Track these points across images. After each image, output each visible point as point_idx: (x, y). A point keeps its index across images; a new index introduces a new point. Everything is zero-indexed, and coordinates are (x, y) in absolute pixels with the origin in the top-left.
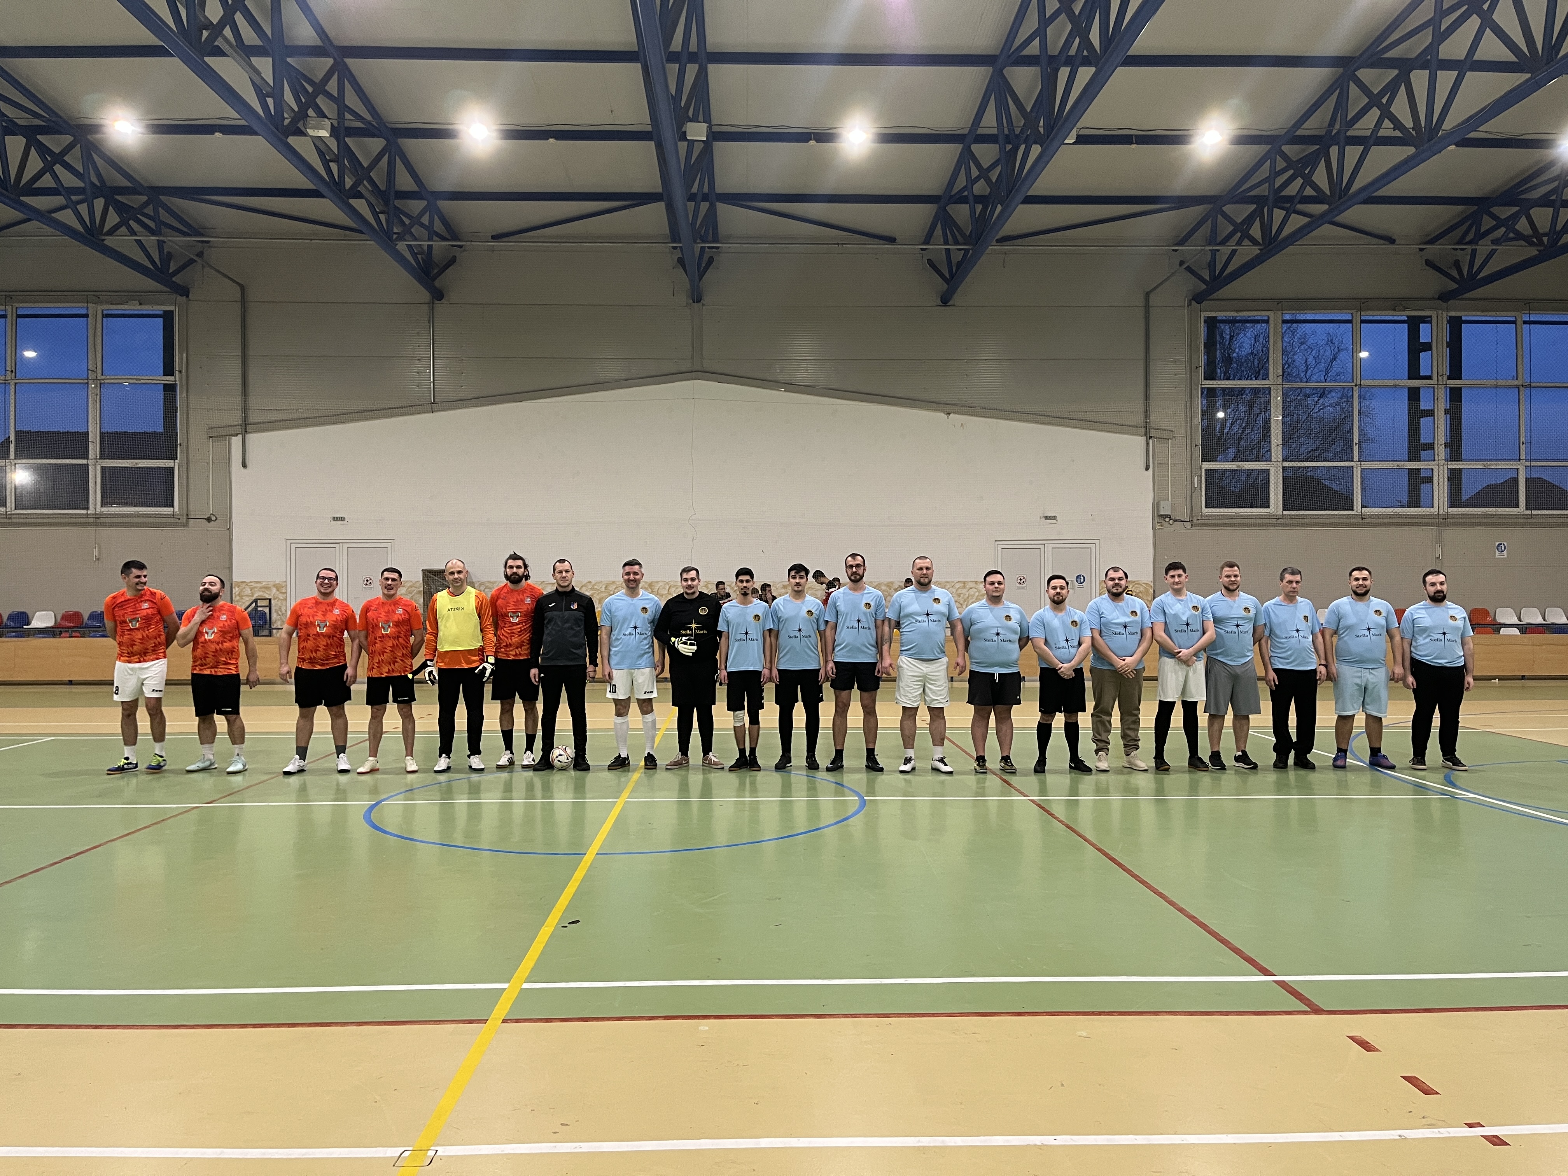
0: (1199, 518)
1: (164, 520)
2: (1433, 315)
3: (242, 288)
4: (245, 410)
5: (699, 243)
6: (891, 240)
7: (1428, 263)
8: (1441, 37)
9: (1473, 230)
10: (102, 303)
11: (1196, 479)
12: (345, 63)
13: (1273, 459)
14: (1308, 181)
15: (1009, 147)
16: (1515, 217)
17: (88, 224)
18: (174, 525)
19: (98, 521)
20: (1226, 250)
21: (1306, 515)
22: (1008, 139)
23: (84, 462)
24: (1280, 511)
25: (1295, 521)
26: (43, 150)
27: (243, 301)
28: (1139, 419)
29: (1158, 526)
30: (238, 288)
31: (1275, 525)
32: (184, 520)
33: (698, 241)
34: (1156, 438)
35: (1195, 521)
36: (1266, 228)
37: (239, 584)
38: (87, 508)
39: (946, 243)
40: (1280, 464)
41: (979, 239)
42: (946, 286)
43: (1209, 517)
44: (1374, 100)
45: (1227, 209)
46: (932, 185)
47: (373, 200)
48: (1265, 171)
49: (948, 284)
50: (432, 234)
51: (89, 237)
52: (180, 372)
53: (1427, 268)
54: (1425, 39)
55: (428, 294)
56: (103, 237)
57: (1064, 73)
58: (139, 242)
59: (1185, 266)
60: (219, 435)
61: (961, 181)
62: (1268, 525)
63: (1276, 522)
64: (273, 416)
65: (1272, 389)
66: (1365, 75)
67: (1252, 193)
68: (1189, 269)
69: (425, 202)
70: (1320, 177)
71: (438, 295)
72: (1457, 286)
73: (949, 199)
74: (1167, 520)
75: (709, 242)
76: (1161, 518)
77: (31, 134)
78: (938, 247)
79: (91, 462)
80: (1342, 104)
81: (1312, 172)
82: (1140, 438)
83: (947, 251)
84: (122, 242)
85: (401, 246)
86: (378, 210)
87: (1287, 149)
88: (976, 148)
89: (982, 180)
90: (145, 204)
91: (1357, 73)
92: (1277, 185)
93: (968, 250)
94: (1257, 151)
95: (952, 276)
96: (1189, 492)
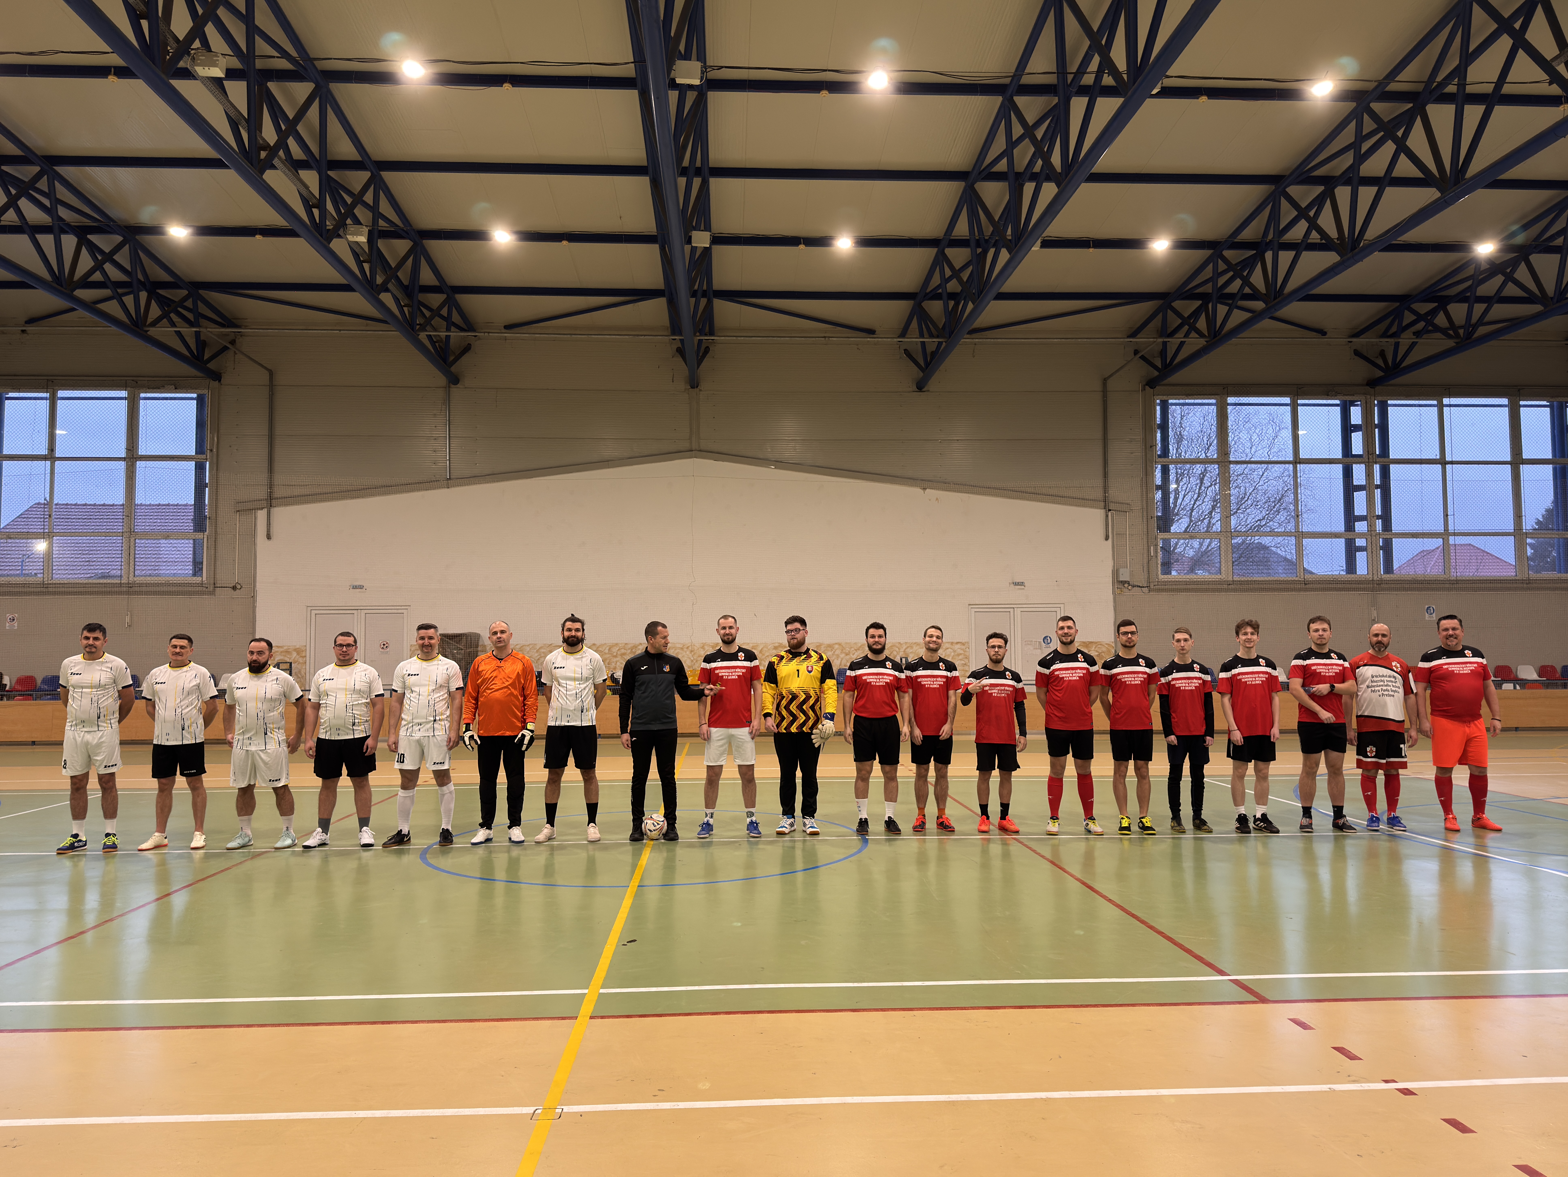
0: (1157, 583)
1: (193, 589)
2: (1362, 400)
3: (271, 373)
4: (271, 486)
5: (698, 336)
6: (871, 332)
7: (1357, 353)
8: (1361, 158)
9: (1396, 323)
10: (140, 387)
11: (1152, 548)
12: (381, 175)
14: (1246, 282)
15: (979, 250)
16: (1433, 312)
17: (133, 315)
18: (202, 593)
19: (130, 590)
20: (1174, 342)
22: (978, 244)
24: (1230, 577)
25: (1245, 587)
26: (93, 249)
27: (272, 386)
28: (1099, 494)
29: (1117, 591)
30: (267, 374)
31: (1227, 590)
32: (211, 588)
33: (698, 334)
34: (1115, 510)
35: (1152, 587)
36: (1211, 321)
38: (121, 578)
39: (922, 336)
41: (953, 333)
42: (921, 374)
43: (1165, 582)
44: (1302, 213)
45: (1177, 304)
46: (909, 282)
47: (399, 295)
48: (1208, 272)
49: (923, 372)
50: (450, 324)
51: (134, 327)
52: (211, 450)
53: (1355, 357)
54: (1348, 160)
55: (445, 379)
56: (147, 329)
57: (1029, 188)
58: (179, 334)
59: (1140, 355)
60: (246, 509)
61: (936, 280)
62: (1218, 590)
63: (1227, 587)
64: (297, 491)
66: (1294, 190)
67: (1198, 291)
68: (1143, 358)
69: (445, 296)
70: (1257, 279)
71: (454, 380)
72: (1382, 374)
73: (924, 297)
74: (1126, 585)
75: (706, 335)
76: (1120, 584)
77: (82, 232)
78: (913, 340)
79: (125, 535)
80: (1275, 216)
81: (1250, 274)
82: (1099, 510)
83: (923, 343)
84: (164, 332)
85: (423, 336)
86: (402, 304)
87: (1227, 253)
88: (949, 252)
89: (955, 279)
90: (185, 299)
91: (1287, 190)
92: (1219, 284)
93: (942, 342)
94: (1200, 255)
95: (927, 364)
96: (1146, 561)
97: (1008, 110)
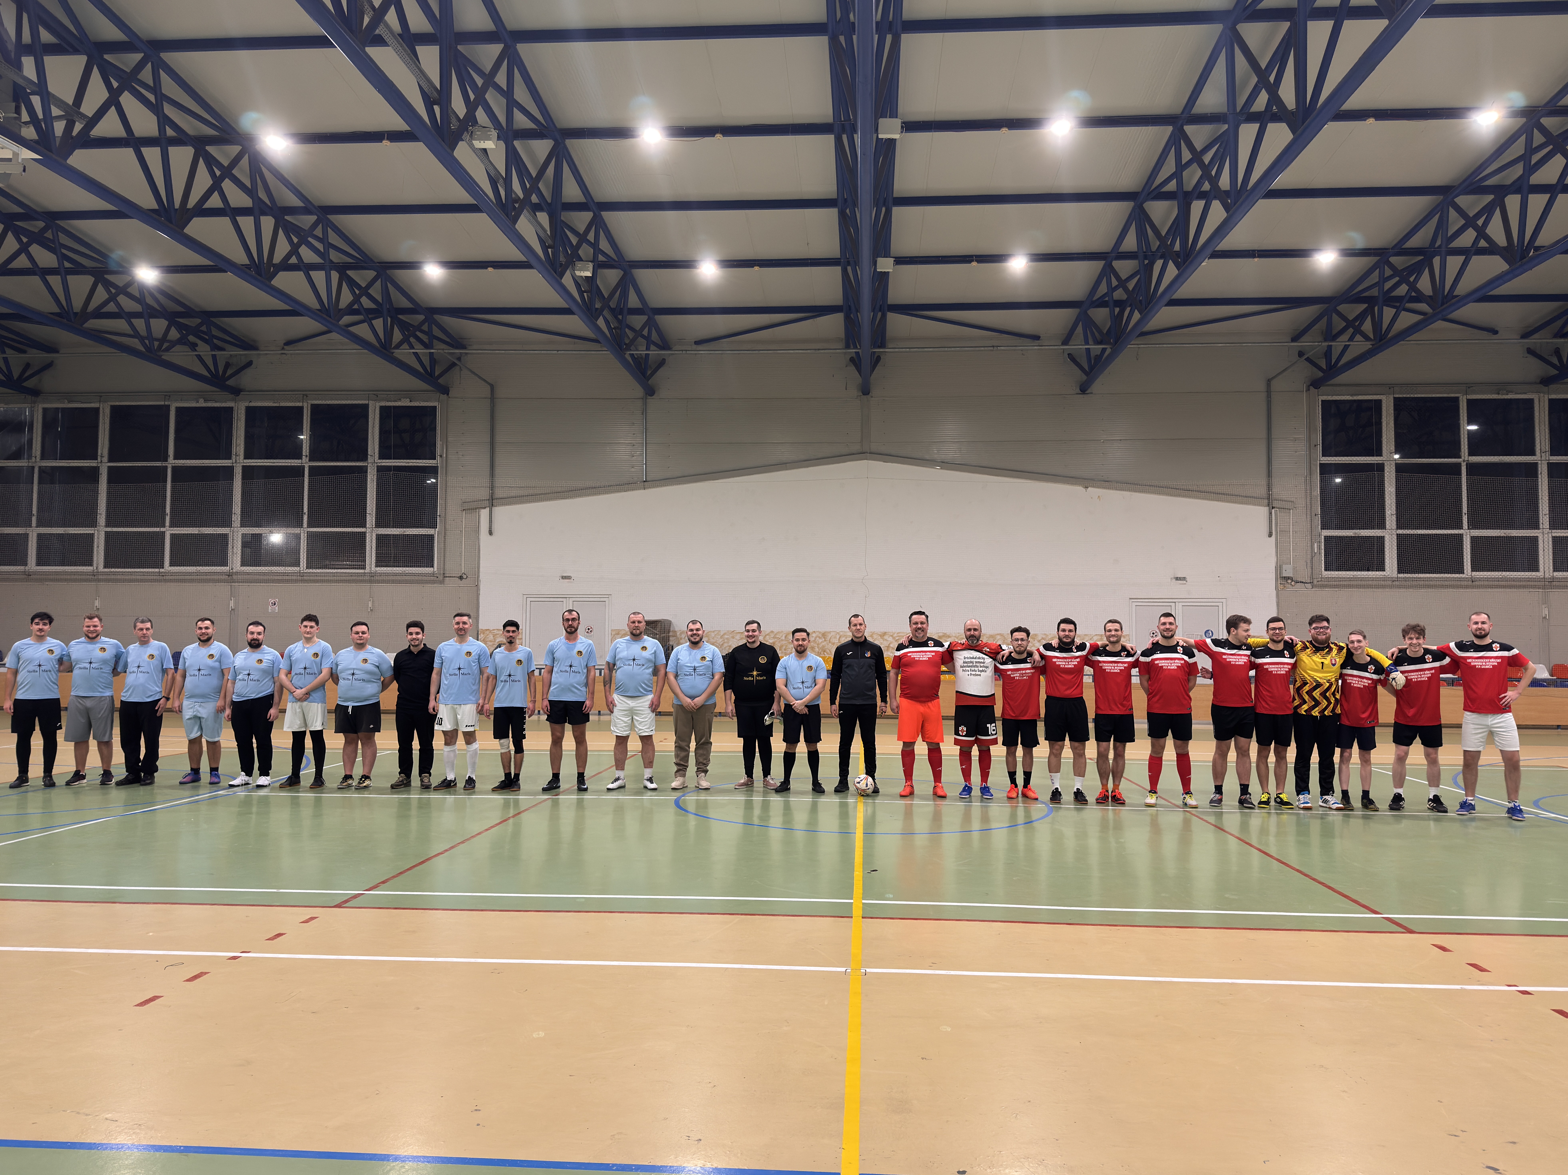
0: (1320, 580)
1: (425, 578)
2: (1535, 398)
3: (492, 387)
4: (492, 488)
5: (871, 348)
6: (1036, 338)
7: (1530, 351)
8: (1532, 169)
10: (380, 400)
11: (1316, 544)
12: (601, 215)
13: (1387, 527)
14: (1413, 286)
15: (1146, 262)
17: (383, 341)
18: (433, 582)
19: (372, 579)
20: (1338, 345)
21: (1420, 578)
22: (1146, 256)
23: (362, 530)
24: (1395, 574)
25: (1409, 583)
26: (352, 284)
27: (493, 398)
28: (1262, 491)
29: (1280, 586)
30: (489, 388)
31: (1391, 587)
32: (441, 578)
34: (1279, 508)
35: (1315, 582)
36: (1377, 325)
37: (484, 631)
38: (364, 568)
39: (1087, 343)
40: (1394, 532)
41: (1118, 339)
42: (1085, 377)
43: (1328, 579)
44: (1470, 222)
45: (1342, 308)
46: (1075, 291)
47: (610, 319)
48: (1375, 277)
49: (1087, 376)
50: (650, 343)
51: (383, 350)
52: (441, 456)
53: (1528, 355)
54: (1517, 171)
55: (642, 390)
56: (393, 352)
57: (1197, 206)
58: (415, 353)
59: (1305, 357)
60: (471, 508)
61: (1103, 289)
62: (1383, 587)
63: (1392, 584)
64: (514, 493)
65: (1386, 464)
66: (1463, 201)
67: (1364, 295)
68: (1308, 360)
69: (646, 317)
70: (1424, 284)
71: (650, 392)
72: (1557, 372)
73: (1090, 305)
74: (1289, 581)
75: (878, 347)
76: (1283, 580)
77: (342, 269)
78: (1078, 346)
79: (368, 530)
80: (1442, 224)
81: (1417, 280)
82: (1262, 508)
83: (1088, 350)
84: (404, 354)
85: (628, 355)
86: (612, 326)
87: (1393, 260)
88: (1116, 264)
89: (1121, 289)
90: (423, 323)
91: (1456, 200)
92: (1386, 289)
93: (1106, 348)
94: (1365, 262)
95: (1092, 368)
96: (1309, 557)
97: (1179, 138)
